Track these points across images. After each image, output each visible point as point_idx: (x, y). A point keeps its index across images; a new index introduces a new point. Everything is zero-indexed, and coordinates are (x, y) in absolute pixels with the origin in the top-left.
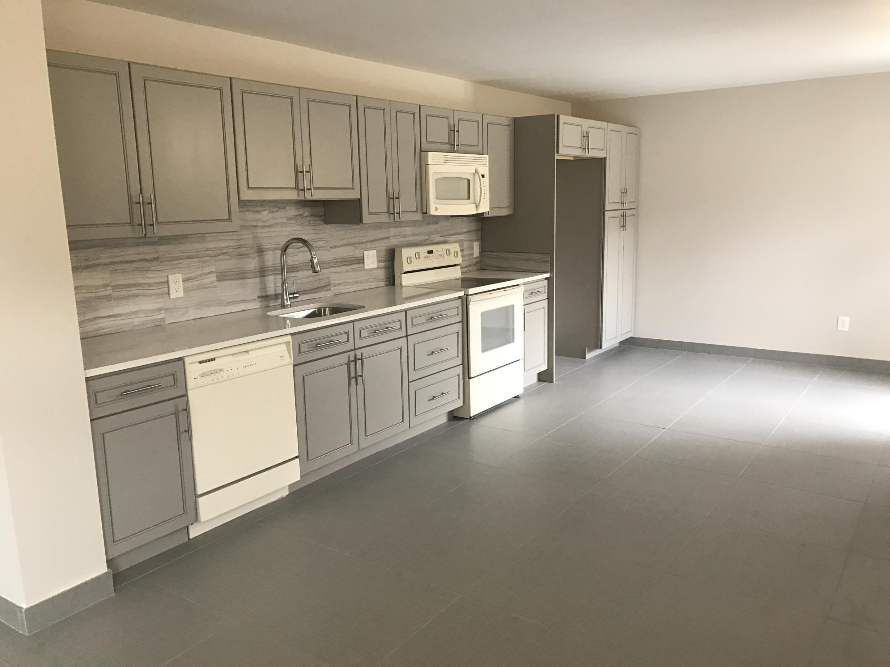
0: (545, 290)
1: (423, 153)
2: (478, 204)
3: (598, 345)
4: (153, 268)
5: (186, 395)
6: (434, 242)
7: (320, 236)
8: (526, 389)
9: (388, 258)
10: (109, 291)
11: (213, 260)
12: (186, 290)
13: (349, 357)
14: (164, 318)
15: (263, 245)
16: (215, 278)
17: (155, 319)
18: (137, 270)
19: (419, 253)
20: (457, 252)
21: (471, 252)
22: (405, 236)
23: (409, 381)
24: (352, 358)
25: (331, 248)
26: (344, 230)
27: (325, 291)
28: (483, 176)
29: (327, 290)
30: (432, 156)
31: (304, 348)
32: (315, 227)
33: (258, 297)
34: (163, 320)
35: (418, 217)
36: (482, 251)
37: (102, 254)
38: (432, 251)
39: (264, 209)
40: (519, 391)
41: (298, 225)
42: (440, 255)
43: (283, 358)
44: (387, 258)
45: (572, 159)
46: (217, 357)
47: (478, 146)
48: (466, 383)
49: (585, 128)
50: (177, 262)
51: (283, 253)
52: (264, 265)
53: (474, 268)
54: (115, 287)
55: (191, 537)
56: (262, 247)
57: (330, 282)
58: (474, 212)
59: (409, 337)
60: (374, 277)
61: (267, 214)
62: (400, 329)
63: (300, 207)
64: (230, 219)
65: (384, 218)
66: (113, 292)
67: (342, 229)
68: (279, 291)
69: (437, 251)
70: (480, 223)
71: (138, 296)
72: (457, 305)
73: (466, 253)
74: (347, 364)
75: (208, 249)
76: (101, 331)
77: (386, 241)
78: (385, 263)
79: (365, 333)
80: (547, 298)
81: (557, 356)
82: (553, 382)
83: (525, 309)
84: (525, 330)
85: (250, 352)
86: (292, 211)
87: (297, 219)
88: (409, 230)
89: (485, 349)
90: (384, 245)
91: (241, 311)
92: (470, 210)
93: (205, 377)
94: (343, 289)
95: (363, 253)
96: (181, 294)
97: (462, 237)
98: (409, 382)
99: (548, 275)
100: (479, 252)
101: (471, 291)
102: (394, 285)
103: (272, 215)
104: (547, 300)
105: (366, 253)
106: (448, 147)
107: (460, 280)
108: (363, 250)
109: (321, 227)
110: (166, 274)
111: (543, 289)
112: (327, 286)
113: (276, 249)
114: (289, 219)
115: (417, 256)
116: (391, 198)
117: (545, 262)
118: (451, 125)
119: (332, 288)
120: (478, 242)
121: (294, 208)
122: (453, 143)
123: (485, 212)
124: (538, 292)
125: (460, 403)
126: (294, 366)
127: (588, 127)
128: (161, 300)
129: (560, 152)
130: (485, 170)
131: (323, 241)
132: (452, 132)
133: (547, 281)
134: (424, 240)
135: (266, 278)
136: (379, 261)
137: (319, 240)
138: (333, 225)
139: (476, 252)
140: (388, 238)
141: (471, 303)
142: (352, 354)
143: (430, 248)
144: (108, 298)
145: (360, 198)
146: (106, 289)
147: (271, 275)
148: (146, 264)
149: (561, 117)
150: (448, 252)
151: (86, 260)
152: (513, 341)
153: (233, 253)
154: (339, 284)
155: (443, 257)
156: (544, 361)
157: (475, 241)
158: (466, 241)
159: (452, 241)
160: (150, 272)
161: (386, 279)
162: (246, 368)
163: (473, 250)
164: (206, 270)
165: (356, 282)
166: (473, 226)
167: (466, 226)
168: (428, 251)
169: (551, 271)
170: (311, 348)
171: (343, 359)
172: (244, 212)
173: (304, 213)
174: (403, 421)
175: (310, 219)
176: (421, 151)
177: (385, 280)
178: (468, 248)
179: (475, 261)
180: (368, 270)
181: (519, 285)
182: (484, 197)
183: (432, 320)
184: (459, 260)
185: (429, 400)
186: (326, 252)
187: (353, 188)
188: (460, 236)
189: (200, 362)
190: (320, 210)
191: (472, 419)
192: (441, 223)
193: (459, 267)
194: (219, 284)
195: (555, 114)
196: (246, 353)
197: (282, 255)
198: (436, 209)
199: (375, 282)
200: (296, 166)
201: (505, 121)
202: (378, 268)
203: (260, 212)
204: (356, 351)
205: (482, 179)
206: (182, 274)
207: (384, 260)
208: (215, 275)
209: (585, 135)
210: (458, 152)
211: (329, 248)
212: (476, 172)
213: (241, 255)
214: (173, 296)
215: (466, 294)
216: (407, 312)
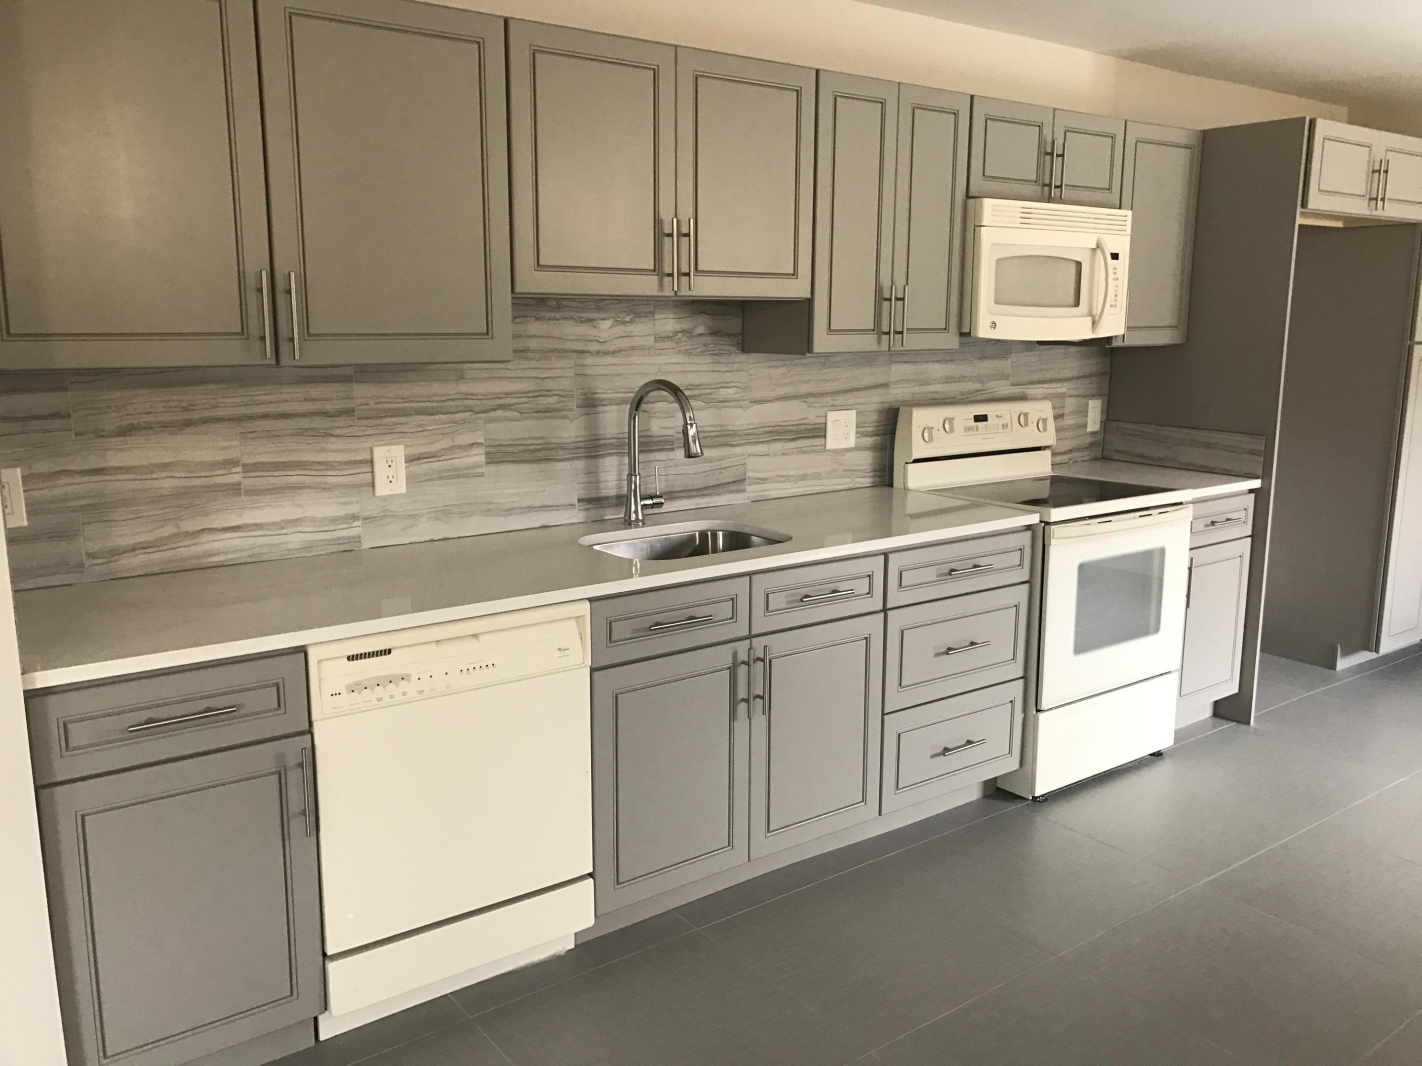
0: (1246, 516)
1: (971, 201)
2: (1097, 317)
3: (1371, 641)
4: (337, 432)
5: (310, 732)
6: (997, 397)
7: (729, 377)
8: (1180, 735)
9: (882, 428)
10: (235, 476)
11: (480, 419)
12: (411, 480)
13: (735, 655)
14: (359, 537)
15: (596, 393)
16: (484, 456)
17: (339, 538)
18: (304, 432)
19: (951, 420)
20: (1045, 421)
21: (1080, 421)
22: (925, 382)
23: (886, 711)
24: (742, 657)
25: (751, 402)
26: (785, 365)
27: (731, 492)
28: (1115, 256)
29: (738, 491)
30: (991, 209)
31: (621, 630)
32: (717, 359)
33: (580, 500)
34: (357, 539)
35: (951, 341)
36: (1107, 419)
37: (223, 397)
38: (986, 416)
39: (603, 315)
40: (1165, 742)
41: (679, 352)
42: (1005, 426)
43: (567, 652)
44: (879, 428)
45: (1339, 224)
46: (395, 648)
47: (1109, 189)
48: (1030, 724)
49: (1379, 153)
50: (395, 420)
51: (634, 412)
52: (597, 435)
53: (1085, 455)
54: (249, 468)
55: (322, 1037)
56: (596, 396)
57: (745, 474)
58: (1089, 336)
59: (890, 613)
60: (847, 468)
61: (611, 327)
62: (868, 594)
63: (687, 315)
64: (487, 333)
65: (868, 343)
66: (244, 478)
67: (781, 363)
68: (625, 491)
69: (997, 416)
70: (1107, 361)
71: (301, 487)
72: (1020, 544)
73: (1069, 421)
74: (729, 668)
75: (466, 396)
76: (215, 559)
77: (882, 391)
78: (874, 438)
79: (777, 601)
80: (1250, 534)
81: (1267, 655)
82: (1248, 723)
83: (1192, 559)
84: (1188, 606)
85: (481, 638)
86: (668, 323)
87: (679, 339)
88: (936, 370)
89: (1081, 647)
90: (875, 400)
91: (540, 528)
92: (1080, 330)
93: (360, 693)
94: (775, 490)
95: (826, 417)
96: (400, 487)
97: (1062, 388)
98: (883, 714)
99: (1256, 484)
100: (1101, 422)
101: (1057, 514)
102: (891, 485)
103: (620, 330)
104: (1250, 539)
105: (832, 416)
106: (1035, 189)
107: (1048, 482)
108: (827, 409)
109: (733, 358)
110: (370, 445)
111: (1242, 514)
112: (738, 483)
113: (623, 402)
114: (659, 338)
115: (947, 426)
116: (886, 299)
117: (1252, 452)
118: (1045, 142)
119: (748, 488)
120: (1100, 401)
121: (672, 316)
122: (1047, 181)
123: (1116, 336)
124: (1228, 520)
125: (1012, 764)
126: (593, 670)
127: (1387, 150)
128: (354, 499)
129: (1311, 205)
130: (1121, 243)
131: (734, 389)
132: (1048, 157)
133: (1252, 496)
134: (969, 393)
135: (601, 461)
136: (860, 434)
137: (725, 385)
138: (762, 356)
139: (1093, 420)
140: (885, 385)
141: (1053, 541)
142: (745, 644)
143: (980, 410)
144: (235, 489)
145: (809, 296)
146: (227, 472)
147: (611, 454)
148: (319, 423)
149: (1320, 123)
150: (1023, 420)
151: (186, 409)
152: (1157, 630)
153: (527, 406)
154: (763, 480)
155: (1010, 429)
156: (1232, 675)
157: (1093, 396)
158: (1070, 396)
159: (1039, 397)
160: (333, 439)
161: (875, 471)
162: (469, 674)
163: (1086, 416)
164: (463, 439)
165: (804, 477)
166: (1092, 365)
167: (1072, 365)
168: (975, 416)
169: (1265, 475)
170: (637, 631)
171: (724, 656)
172: (557, 320)
173: (695, 327)
174: (864, 799)
175: (708, 339)
176: (968, 196)
177: (872, 474)
178: (1073, 413)
179: (1089, 440)
180: (835, 452)
181: (1181, 503)
182: (1114, 303)
183: (951, 577)
184: (1049, 438)
185: (933, 756)
186: (740, 410)
187: (795, 274)
188: (1059, 385)
189: (351, 658)
190: (734, 323)
191: (1039, 801)
192: (1013, 358)
193: (1048, 453)
194: (492, 468)
195: (1304, 118)
196: (474, 640)
197: (632, 417)
198: (994, 325)
199: (848, 477)
200: (658, 222)
201: (1181, 138)
202: (857, 448)
203: (595, 323)
204: (754, 640)
205: (1111, 262)
206: (406, 446)
207: (873, 431)
208: (482, 450)
209: (1377, 167)
210: (1061, 200)
211: (747, 402)
212: (1098, 246)
213: (547, 411)
214: (382, 489)
215: (1046, 520)
216: (891, 556)
